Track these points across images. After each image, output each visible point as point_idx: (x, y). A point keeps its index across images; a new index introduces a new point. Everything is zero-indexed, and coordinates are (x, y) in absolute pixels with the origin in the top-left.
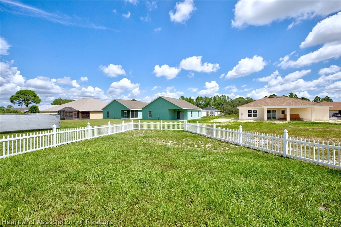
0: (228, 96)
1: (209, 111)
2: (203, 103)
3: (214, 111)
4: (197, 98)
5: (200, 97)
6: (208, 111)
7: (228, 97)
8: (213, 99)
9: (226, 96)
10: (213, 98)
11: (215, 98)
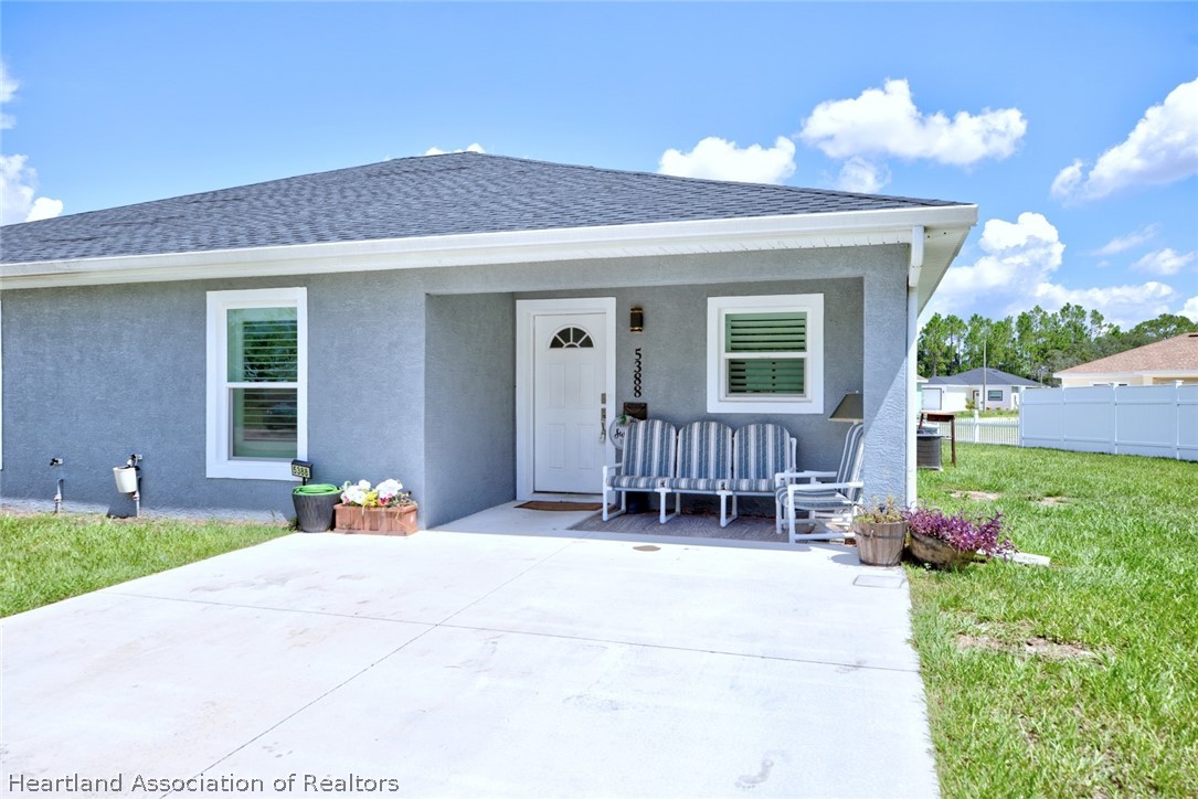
0: (1095, 313)
1: (983, 390)
2: (962, 346)
3: (1006, 389)
4: (930, 325)
5: (944, 317)
6: (975, 387)
7: (1097, 317)
8: (1014, 326)
9: (1084, 313)
10: (1015, 320)
11: (1024, 322)
